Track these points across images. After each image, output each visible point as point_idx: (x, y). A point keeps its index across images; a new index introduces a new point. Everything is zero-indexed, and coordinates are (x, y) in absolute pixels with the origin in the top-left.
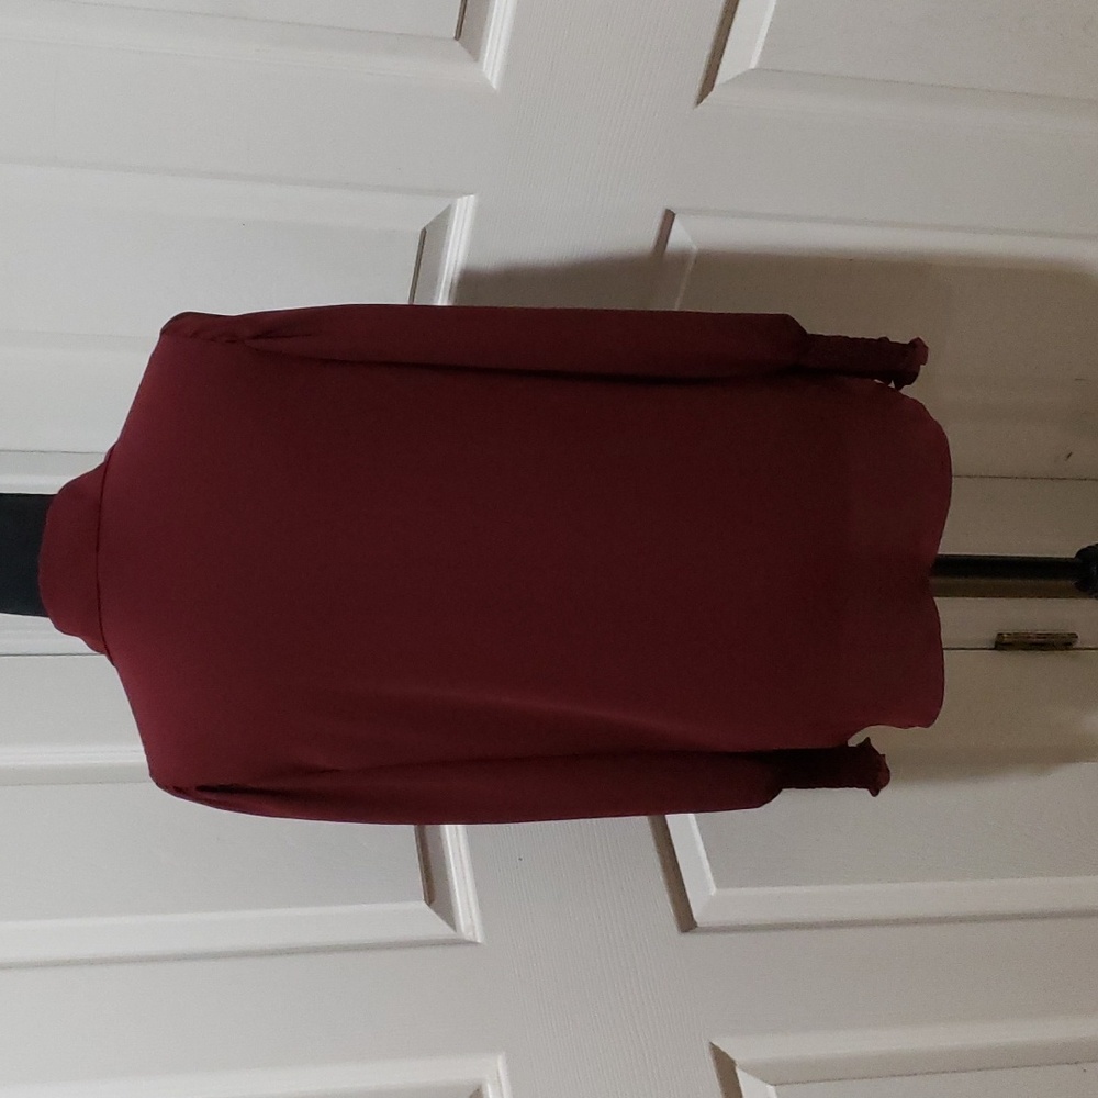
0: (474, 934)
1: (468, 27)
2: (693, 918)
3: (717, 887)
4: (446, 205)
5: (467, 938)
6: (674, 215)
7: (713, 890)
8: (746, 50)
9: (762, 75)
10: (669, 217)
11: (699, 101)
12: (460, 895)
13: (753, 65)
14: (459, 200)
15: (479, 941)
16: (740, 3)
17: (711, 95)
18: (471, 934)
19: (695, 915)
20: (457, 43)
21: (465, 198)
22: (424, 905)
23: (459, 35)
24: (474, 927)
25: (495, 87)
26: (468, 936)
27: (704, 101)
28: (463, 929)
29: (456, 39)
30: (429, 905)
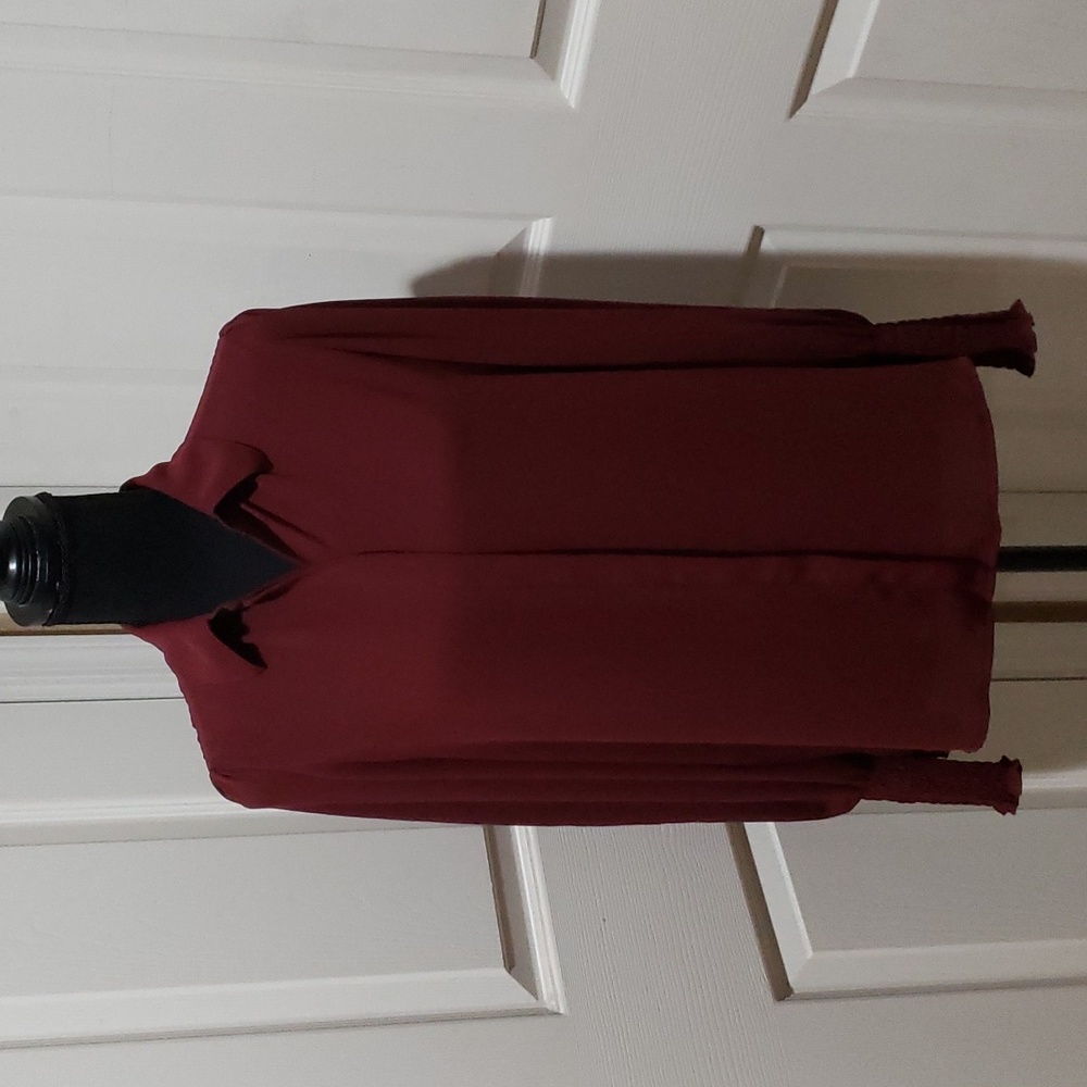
0: (557, 1002)
1: (544, 45)
2: (788, 984)
3: (814, 950)
4: (522, 228)
5: (549, 1007)
6: (764, 229)
7: (810, 954)
8: (844, 57)
9: (865, 83)
10: (758, 233)
11: (793, 112)
12: (541, 957)
13: (851, 73)
14: (534, 223)
15: (562, 1011)
16: (840, 4)
17: (805, 105)
18: (554, 1003)
19: (791, 979)
20: (532, 61)
21: (541, 221)
22: (504, 972)
23: (534, 53)
24: (556, 996)
25: (573, 106)
26: (550, 1005)
27: (797, 113)
28: (545, 998)
29: (531, 57)
30: (509, 972)
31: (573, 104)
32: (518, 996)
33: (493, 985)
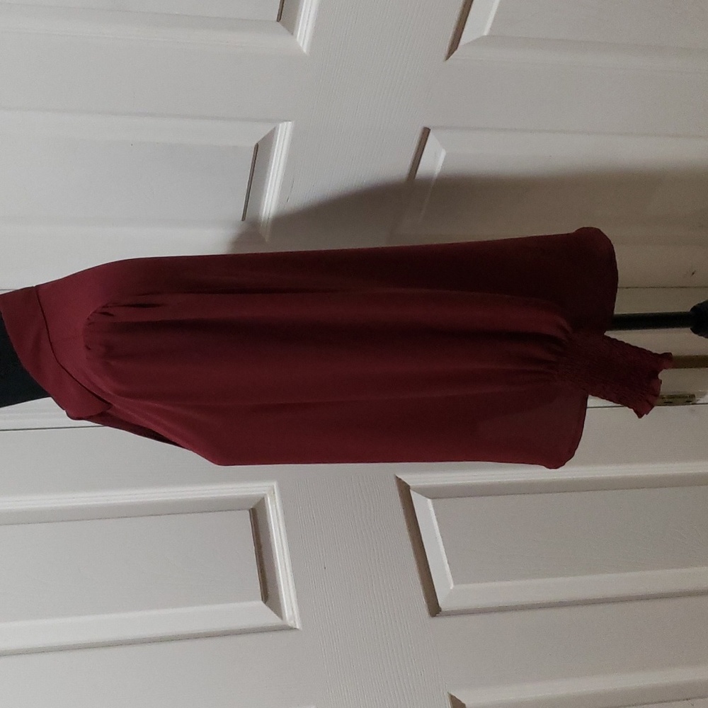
0: (295, 622)
1: (286, 12)
2: (438, 604)
3: (455, 584)
4: (272, 128)
5: (290, 625)
6: (430, 130)
7: (452, 586)
8: (481, 23)
9: (493, 39)
10: (426, 132)
11: (448, 57)
13: (485, 33)
14: (281, 125)
15: (298, 627)
17: (455, 52)
18: (292, 622)
19: (440, 603)
20: (278, 23)
21: (285, 123)
22: (261, 603)
23: (279, 19)
24: (294, 617)
26: (290, 623)
27: (451, 57)
28: (288, 619)
29: (278, 21)
30: (265, 603)
31: (305, 51)
32: (269, 618)
33: (255, 612)
